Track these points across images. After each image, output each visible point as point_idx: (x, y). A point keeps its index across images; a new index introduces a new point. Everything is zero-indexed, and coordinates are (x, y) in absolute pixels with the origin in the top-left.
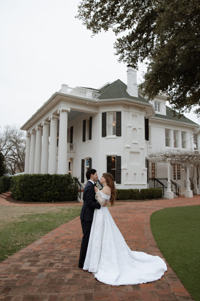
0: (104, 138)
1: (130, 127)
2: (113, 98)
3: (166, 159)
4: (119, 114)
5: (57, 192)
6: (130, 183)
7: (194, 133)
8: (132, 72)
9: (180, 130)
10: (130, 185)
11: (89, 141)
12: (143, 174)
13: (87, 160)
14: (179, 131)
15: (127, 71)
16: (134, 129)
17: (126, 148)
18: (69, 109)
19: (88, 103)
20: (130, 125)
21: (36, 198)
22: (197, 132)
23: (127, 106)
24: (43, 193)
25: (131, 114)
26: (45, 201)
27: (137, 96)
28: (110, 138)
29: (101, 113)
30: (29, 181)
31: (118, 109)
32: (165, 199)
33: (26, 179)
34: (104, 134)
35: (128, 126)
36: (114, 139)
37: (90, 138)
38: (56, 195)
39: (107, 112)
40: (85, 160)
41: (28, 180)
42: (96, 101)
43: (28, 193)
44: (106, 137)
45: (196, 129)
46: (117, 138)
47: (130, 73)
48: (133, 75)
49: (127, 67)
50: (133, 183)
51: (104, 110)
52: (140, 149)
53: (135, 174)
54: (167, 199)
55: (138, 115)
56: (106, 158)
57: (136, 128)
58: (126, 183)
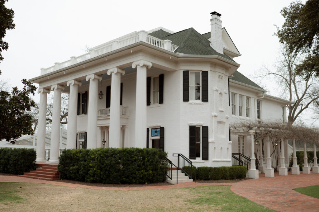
0: (186, 103)
1: (217, 91)
2: (201, 54)
3: (249, 130)
4: (205, 74)
5: (151, 172)
6: (218, 160)
7: (257, 99)
8: (218, 22)
9: (246, 94)
10: (218, 161)
11: (158, 105)
12: (228, 148)
13: (152, 129)
14: (244, 95)
15: (211, 20)
16: (220, 93)
17: (214, 117)
18: (150, 65)
19: (171, 58)
20: (217, 89)
21: (128, 179)
22: (263, 97)
23: (214, 65)
24: (136, 172)
25: (217, 74)
26: (138, 183)
27: (222, 53)
28: (194, 104)
29: (182, 71)
30: (118, 156)
31: (205, 69)
32: (250, 179)
33: (113, 155)
34: (186, 98)
35: (215, 90)
36: (198, 105)
37: (161, 101)
38: (149, 175)
39: (189, 70)
40: (150, 129)
41: (116, 156)
42: (180, 56)
43: (117, 172)
44: (188, 102)
45: (261, 95)
46: (203, 104)
47: (216, 23)
48: (218, 25)
49: (211, 15)
50: (220, 160)
51: (186, 68)
52: (226, 118)
53: (221, 148)
54: (252, 179)
55: (223, 77)
56: (188, 128)
57: (222, 93)
58: (214, 160)
